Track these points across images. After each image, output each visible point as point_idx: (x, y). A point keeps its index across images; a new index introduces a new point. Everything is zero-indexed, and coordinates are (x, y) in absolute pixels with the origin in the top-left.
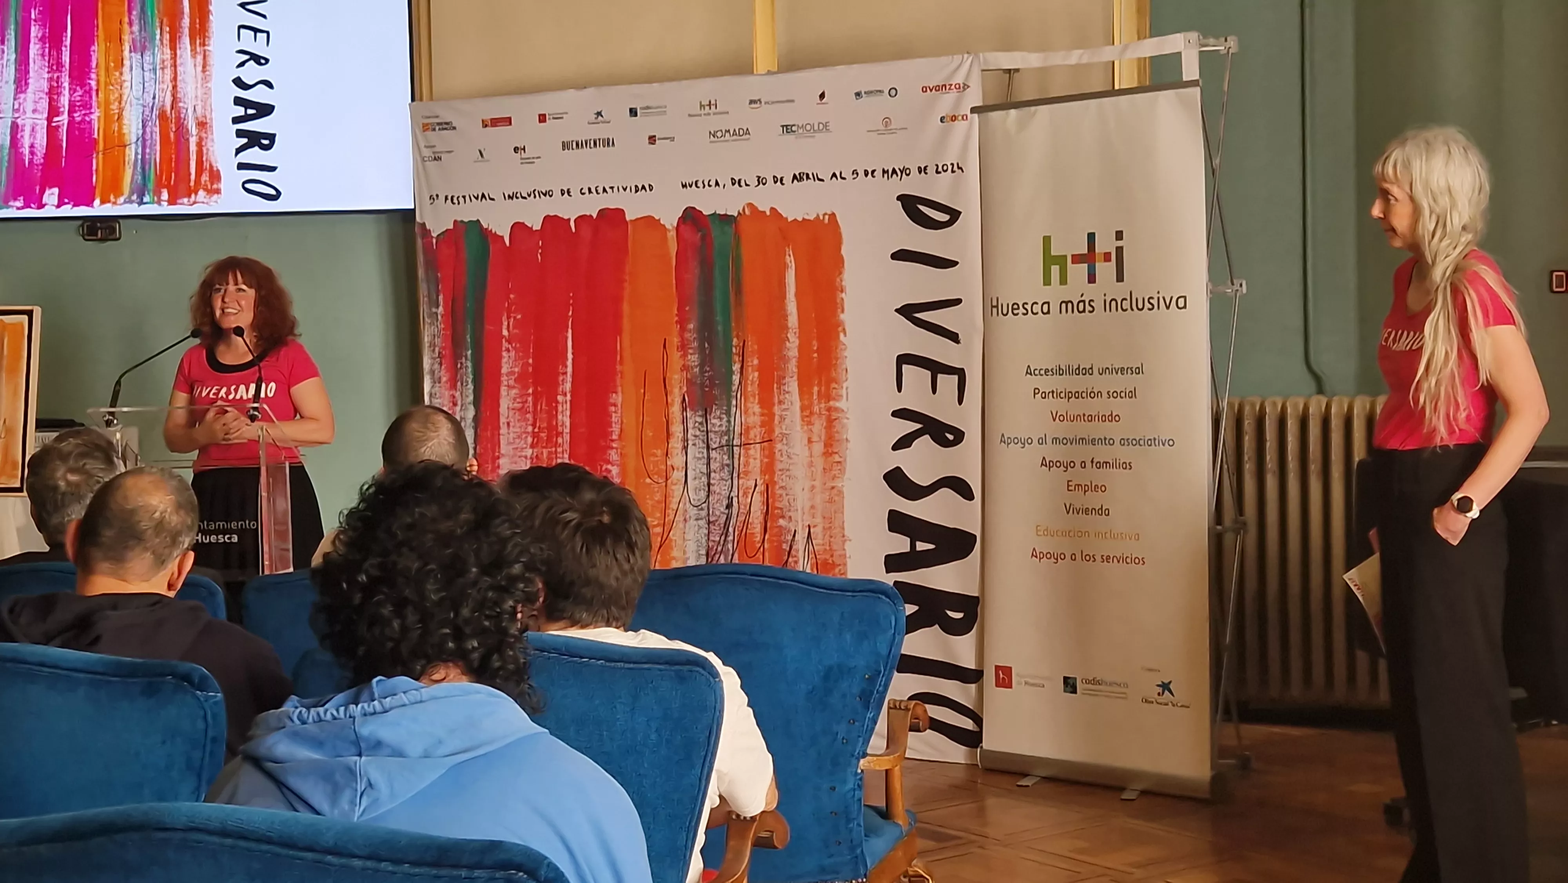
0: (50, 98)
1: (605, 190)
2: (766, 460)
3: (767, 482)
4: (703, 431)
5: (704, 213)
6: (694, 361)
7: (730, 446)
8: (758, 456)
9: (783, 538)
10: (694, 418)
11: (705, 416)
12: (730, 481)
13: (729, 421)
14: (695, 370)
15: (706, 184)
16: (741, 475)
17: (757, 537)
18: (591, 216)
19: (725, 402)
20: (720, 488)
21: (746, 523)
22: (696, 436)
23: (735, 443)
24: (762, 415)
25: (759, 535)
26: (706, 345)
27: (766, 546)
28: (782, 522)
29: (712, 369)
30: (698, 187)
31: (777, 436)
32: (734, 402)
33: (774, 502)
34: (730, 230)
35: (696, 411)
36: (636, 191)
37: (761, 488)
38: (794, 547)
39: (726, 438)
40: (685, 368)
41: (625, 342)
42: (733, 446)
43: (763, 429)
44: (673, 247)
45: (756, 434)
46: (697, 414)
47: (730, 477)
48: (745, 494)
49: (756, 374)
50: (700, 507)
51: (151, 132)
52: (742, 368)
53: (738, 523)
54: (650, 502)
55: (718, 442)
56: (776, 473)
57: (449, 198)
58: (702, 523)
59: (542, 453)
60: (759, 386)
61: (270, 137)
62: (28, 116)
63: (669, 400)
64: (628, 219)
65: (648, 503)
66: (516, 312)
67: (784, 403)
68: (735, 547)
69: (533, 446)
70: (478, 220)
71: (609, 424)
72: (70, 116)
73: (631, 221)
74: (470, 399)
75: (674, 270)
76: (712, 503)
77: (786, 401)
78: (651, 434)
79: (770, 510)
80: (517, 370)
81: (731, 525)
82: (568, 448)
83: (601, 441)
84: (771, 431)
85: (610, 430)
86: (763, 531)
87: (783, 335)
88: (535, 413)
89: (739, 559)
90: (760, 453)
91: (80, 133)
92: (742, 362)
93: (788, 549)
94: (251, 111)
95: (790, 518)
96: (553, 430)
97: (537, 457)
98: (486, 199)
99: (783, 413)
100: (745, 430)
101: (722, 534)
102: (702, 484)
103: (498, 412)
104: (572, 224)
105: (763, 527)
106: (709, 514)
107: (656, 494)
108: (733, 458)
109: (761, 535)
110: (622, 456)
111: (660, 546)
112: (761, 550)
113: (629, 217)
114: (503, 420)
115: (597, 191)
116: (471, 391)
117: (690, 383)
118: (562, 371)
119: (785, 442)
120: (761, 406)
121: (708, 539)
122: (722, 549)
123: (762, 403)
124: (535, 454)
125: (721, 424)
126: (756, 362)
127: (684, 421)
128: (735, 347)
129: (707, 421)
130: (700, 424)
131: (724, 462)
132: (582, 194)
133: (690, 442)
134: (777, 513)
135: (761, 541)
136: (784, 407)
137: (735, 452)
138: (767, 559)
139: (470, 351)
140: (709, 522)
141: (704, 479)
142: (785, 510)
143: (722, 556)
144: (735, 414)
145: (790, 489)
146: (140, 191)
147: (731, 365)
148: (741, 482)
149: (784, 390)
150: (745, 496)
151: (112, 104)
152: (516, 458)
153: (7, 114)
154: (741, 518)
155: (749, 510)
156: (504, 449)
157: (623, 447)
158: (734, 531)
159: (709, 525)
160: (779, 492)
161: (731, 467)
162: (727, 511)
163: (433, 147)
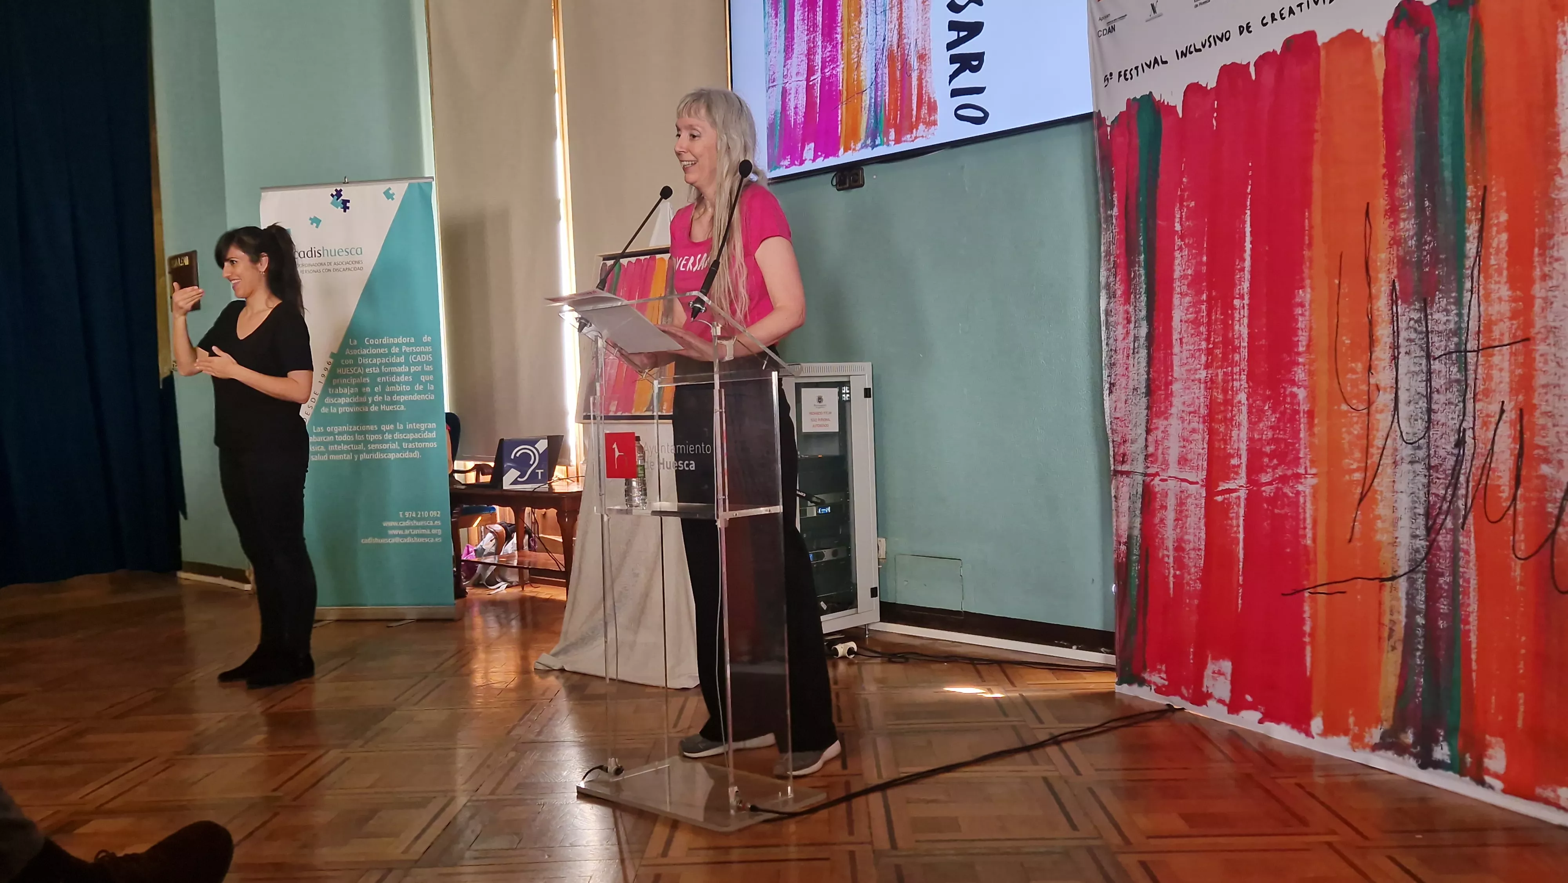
0: (808, 59)
1: (1291, 11)
2: (1519, 371)
3: (1521, 406)
4: (1421, 333)
6: (1408, 230)
7: (1461, 352)
8: (1506, 365)
9: (1547, 494)
10: (1408, 314)
11: (1424, 310)
12: (1461, 405)
13: (1460, 315)
14: (1410, 242)
16: (1479, 397)
17: (1503, 492)
18: (1275, 51)
19: (1454, 284)
20: (1447, 417)
21: (1486, 469)
22: (1410, 340)
23: (1469, 347)
24: (1514, 300)
25: (1507, 489)
26: (1427, 203)
27: (1520, 506)
28: (1545, 469)
29: (1434, 239)
31: (1539, 332)
32: (1468, 285)
33: (1533, 435)
35: (1410, 304)
37: (1510, 415)
39: (1456, 339)
40: (1396, 242)
41: (1316, 217)
42: (1466, 351)
43: (1514, 322)
44: (1380, 67)
45: (1503, 330)
46: (1413, 307)
47: (1461, 399)
48: (1485, 424)
49: (1504, 237)
50: (1417, 444)
51: (882, 74)
52: (1481, 230)
53: (1473, 469)
54: (1347, 438)
55: (1443, 348)
56: (1535, 391)
57: (1122, 73)
58: (1420, 467)
59: (1217, 375)
60: (1508, 254)
61: (980, 57)
62: (793, 80)
63: (1373, 291)
64: (1320, 43)
65: (1344, 439)
66: (1190, 199)
67: (1551, 278)
68: (1469, 505)
69: (1207, 366)
70: (1151, 93)
71: (1294, 331)
72: (823, 73)
73: (1324, 44)
74: (1144, 313)
75: (1380, 101)
76: (1433, 438)
77: (1554, 275)
78: (1348, 342)
79: (1526, 450)
80: (1190, 272)
81: (1463, 471)
82: (1246, 368)
83: (1285, 355)
84: (1529, 324)
85: (1296, 339)
86: (1513, 483)
87: (1550, 167)
88: (1209, 324)
89: (1475, 524)
90: (1510, 360)
91: (829, 86)
92: (1482, 220)
93: (1556, 512)
94: (962, 34)
95: (1560, 463)
96: (1229, 345)
97: (1211, 379)
98: (1158, 65)
99: (1550, 294)
100: (1485, 326)
101: (1450, 484)
102: (1420, 410)
103: (1171, 327)
104: (1252, 70)
105: (1513, 476)
106: (1429, 455)
107: (1355, 426)
108: (1466, 370)
109: (1510, 488)
110: (1311, 374)
111: (1361, 500)
112: (1511, 512)
113: (1322, 39)
114: (1176, 336)
115: (1281, 15)
116: (1143, 304)
117: (1402, 263)
118: (1239, 267)
119: (1551, 340)
120: (1513, 287)
121: (1429, 491)
122: (1449, 507)
123: (1513, 282)
124: (1210, 376)
125: (1447, 320)
126: (1504, 217)
127: (1394, 319)
128: (1471, 198)
129: (1426, 316)
130: (1416, 322)
131: (1453, 377)
132: (1264, 25)
133: (1403, 350)
134: (1538, 454)
135: (1511, 498)
136: (1550, 283)
137: (1469, 360)
138: (1520, 526)
139: (1143, 256)
140: (1429, 467)
141: (1423, 404)
142: (1551, 450)
143: (1449, 518)
144: (1470, 301)
145: (1561, 416)
146: (873, 134)
147: (1465, 228)
148: (1478, 406)
149: (1552, 257)
150: (1485, 428)
151: (852, 54)
152: (1190, 383)
153: (780, 82)
154: (1479, 462)
155: (1492, 448)
156: (1178, 371)
157: (1312, 362)
158: (1468, 482)
159: (1429, 472)
160: (1541, 421)
161: (1463, 383)
162: (1456, 451)
163: (1107, 16)
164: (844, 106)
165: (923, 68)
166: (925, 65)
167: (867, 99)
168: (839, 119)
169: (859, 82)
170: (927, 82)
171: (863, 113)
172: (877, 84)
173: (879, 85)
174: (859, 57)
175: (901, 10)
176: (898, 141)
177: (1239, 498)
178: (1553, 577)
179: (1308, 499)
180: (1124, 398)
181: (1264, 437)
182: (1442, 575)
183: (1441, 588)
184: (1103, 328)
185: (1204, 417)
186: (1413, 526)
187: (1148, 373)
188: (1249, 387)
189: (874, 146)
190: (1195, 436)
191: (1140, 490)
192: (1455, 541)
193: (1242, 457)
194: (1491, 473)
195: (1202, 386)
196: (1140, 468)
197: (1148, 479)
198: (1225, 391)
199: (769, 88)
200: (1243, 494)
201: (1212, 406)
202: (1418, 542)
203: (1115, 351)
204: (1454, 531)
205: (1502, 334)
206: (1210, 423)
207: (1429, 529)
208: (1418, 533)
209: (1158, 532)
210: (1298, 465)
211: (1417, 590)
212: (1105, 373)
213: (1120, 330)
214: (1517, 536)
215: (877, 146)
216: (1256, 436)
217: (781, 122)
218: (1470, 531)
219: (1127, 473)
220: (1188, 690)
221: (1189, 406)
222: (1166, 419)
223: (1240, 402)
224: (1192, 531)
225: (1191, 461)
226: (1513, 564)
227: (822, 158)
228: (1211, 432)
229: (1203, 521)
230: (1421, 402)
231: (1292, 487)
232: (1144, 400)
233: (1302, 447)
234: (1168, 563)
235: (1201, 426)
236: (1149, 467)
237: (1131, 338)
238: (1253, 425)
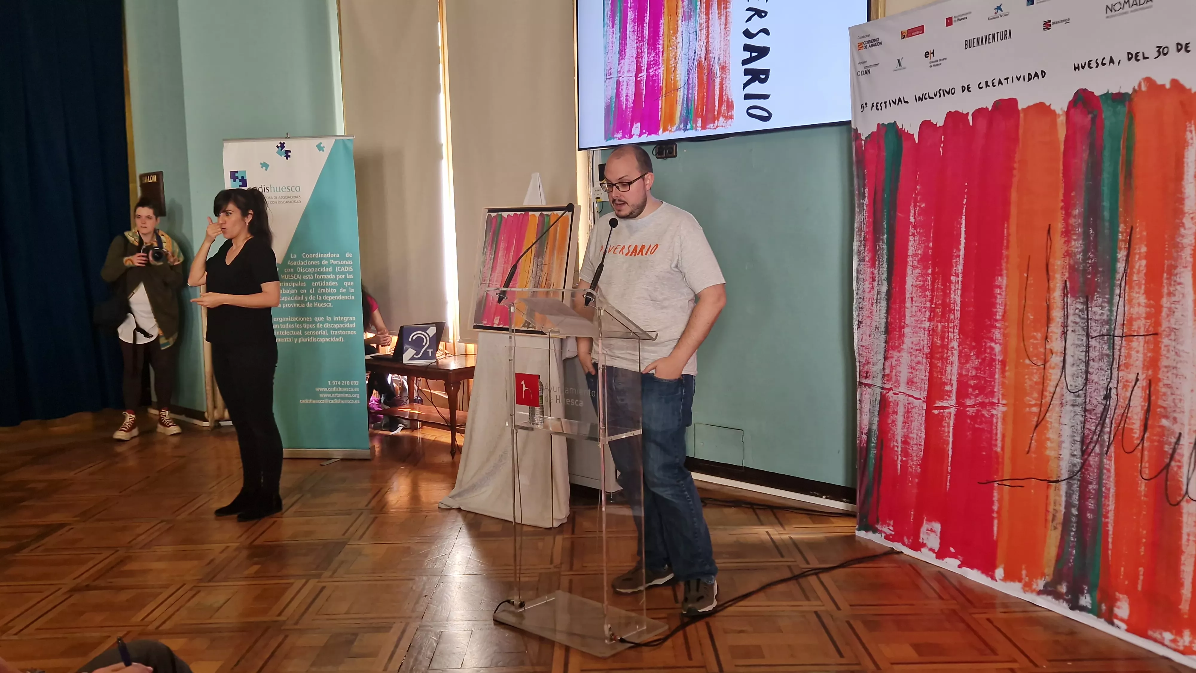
0: (637, 61)
1: (1000, 82)
2: (1149, 355)
3: (1150, 378)
4: (1083, 319)
5: (1097, 94)
6: (1077, 248)
7: (1111, 336)
8: (1141, 349)
9: (1165, 438)
10: (1075, 305)
11: (1086, 303)
12: (1109, 371)
13: (1111, 311)
14: (1078, 256)
15: (1100, 62)
16: (1121, 368)
17: (1135, 433)
18: (987, 108)
19: (1108, 290)
20: (1099, 378)
21: (1124, 417)
22: (1076, 323)
23: (1116, 334)
24: (1148, 306)
25: (1138, 432)
26: (1091, 232)
27: (1146, 444)
28: (1164, 422)
29: (1096, 256)
30: (1091, 68)
31: (1164, 331)
32: (1117, 291)
33: (1157, 398)
34: (1122, 110)
35: (1077, 298)
36: (1029, 80)
37: (1142, 383)
38: (1178, 451)
39: (1107, 327)
40: (1068, 254)
41: (1012, 228)
42: (1114, 336)
43: (1148, 321)
44: (1062, 133)
45: (1141, 325)
46: (1079, 300)
47: (1108, 367)
48: (1125, 387)
49: (1144, 262)
50: (1077, 394)
51: (693, 78)
52: (1128, 256)
53: (1115, 415)
54: (1028, 383)
55: (1098, 331)
56: (1159, 369)
57: (875, 105)
58: (1078, 409)
59: (937, 326)
60: (1146, 274)
61: (766, 72)
62: (625, 75)
63: (1051, 285)
64: (1020, 108)
65: (1026, 383)
66: (921, 201)
67: (1174, 295)
68: (1112, 439)
69: (930, 319)
70: (895, 122)
71: (994, 305)
72: (648, 72)
73: (1023, 109)
74: (885, 276)
75: (1061, 156)
76: (1089, 391)
77: (1177, 293)
78: (1032, 317)
79: (1152, 407)
80: (919, 252)
81: (1108, 416)
82: (958, 325)
83: (986, 320)
84: (1158, 324)
85: (995, 310)
86: (1142, 428)
87: (1178, 221)
88: (933, 290)
89: (1115, 452)
90: (1144, 346)
91: (653, 83)
92: (1129, 249)
93: (1170, 451)
94: (754, 54)
95: (1175, 420)
96: (947, 308)
97: (933, 329)
98: (902, 103)
99: (1173, 306)
100: (1128, 320)
101: (1099, 424)
102: (1080, 371)
103: (905, 289)
104: (970, 118)
105: (1142, 423)
106: (1085, 402)
107: (1035, 375)
108: (1113, 349)
109: (1140, 432)
110: (1005, 335)
111: (1037, 426)
112: (1140, 447)
113: (1021, 106)
114: (908, 295)
115: (993, 83)
116: (885, 269)
117: (1072, 269)
118: (955, 254)
119: (1173, 337)
120: (1148, 298)
121: (1084, 426)
122: (1098, 439)
123: (1148, 294)
124: (932, 326)
125: (1102, 313)
126: (1144, 249)
127: (1065, 306)
128: (1122, 233)
129: (1087, 308)
130: (1080, 311)
131: (1104, 352)
132: (981, 88)
133: (1070, 329)
134: (1160, 411)
135: (1141, 439)
136: (1174, 299)
137: (1116, 342)
138: (1146, 458)
139: (886, 236)
140: (1085, 411)
141: (1083, 367)
142: (1169, 410)
143: (1097, 446)
144: (1118, 303)
145: (1177, 388)
146: (685, 121)
147: (1117, 253)
148: (1121, 374)
149: (1175, 281)
150: (1124, 389)
151: (670, 60)
152: (917, 329)
153: (615, 75)
154: (1119, 411)
155: (1129, 404)
156: (908, 320)
157: (1006, 328)
158: (1111, 423)
159: (1085, 413)
160: (1164, 390)
161: (1111, 357)
162: (1104, 402)
163: (865, 62)
164: (664, 98)
165: (724, 76)
166: (725, 74)
167: (681, 95)
168: (660, 107)
169: (676, 82)
170: (726, 87)
171: (678, 104)
172: (689, 84)
173: (691, 86)
174: (676, 64)
175: (708, 32)
176: (704, 127)
177: (950, 413)
178: (1167, 495)
179: (1000, 421)
180: (868, 333)
181: (970, 374)
182: (1091, 483)
183: (1090, 492)
184: (855, 282)
185: (927, 354)
186: (1073, 448)
187: (887, 318)
188: (960, 338)
189: (686, 130)
190: (920, 366)
191: (878, 398)
192: (1101, 462)
193: (953, 385)
194: (1127, 420)
195: (926, 333)
196: (878, 382)
197: (885, 392)
198: (943, 338)
199: (607, 79)
200: (953, 410)
201: (932, 347)
202: (1075, 459)
203: (863, 299)
204: (1100, 455)
205: (1139, 328)
206: (931, 359)
207: (1083, 452)
208: (1075, 453)
209: (891, 429)
210: (993, 397)
211: (1073, 491)
212: (855, 314)
213: (867, 285)
214: (1143, 464)
215: (688, 130)
216: (964, 373)
217: (615, 106)
218: (1111, 457)
219: (869, 386)
220: (908, 538)
221: (916, 345)
222: (899, 352)
223: (953, 347)
224: (915, 431)
225: (916, 383)
226: (1140, 482)
227: (646, 135)
228: (932, 365)
229: (923, 426)
230: (1081, 366)
231: (989, 411)
232: (884, 336)
233: (997, 384)
234: (897, 451)
235: (924, 360)
236: (885, 384)
237: (875, 292)
238: (961, 365)
